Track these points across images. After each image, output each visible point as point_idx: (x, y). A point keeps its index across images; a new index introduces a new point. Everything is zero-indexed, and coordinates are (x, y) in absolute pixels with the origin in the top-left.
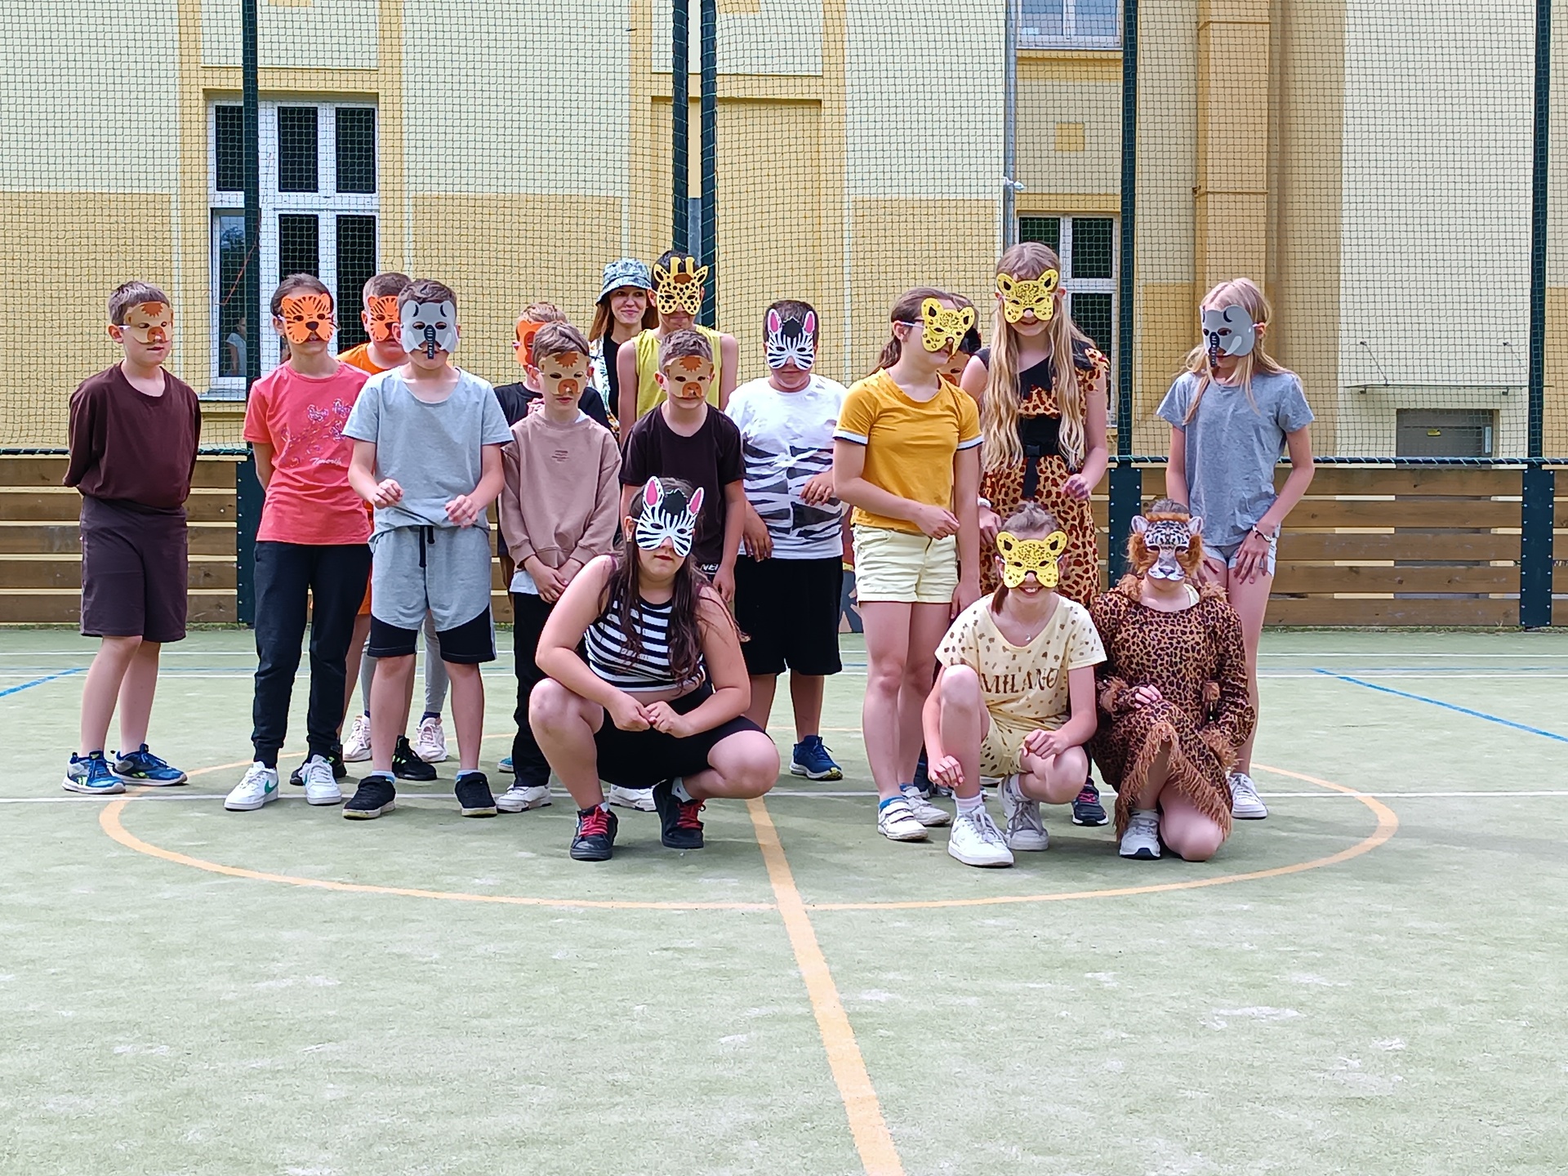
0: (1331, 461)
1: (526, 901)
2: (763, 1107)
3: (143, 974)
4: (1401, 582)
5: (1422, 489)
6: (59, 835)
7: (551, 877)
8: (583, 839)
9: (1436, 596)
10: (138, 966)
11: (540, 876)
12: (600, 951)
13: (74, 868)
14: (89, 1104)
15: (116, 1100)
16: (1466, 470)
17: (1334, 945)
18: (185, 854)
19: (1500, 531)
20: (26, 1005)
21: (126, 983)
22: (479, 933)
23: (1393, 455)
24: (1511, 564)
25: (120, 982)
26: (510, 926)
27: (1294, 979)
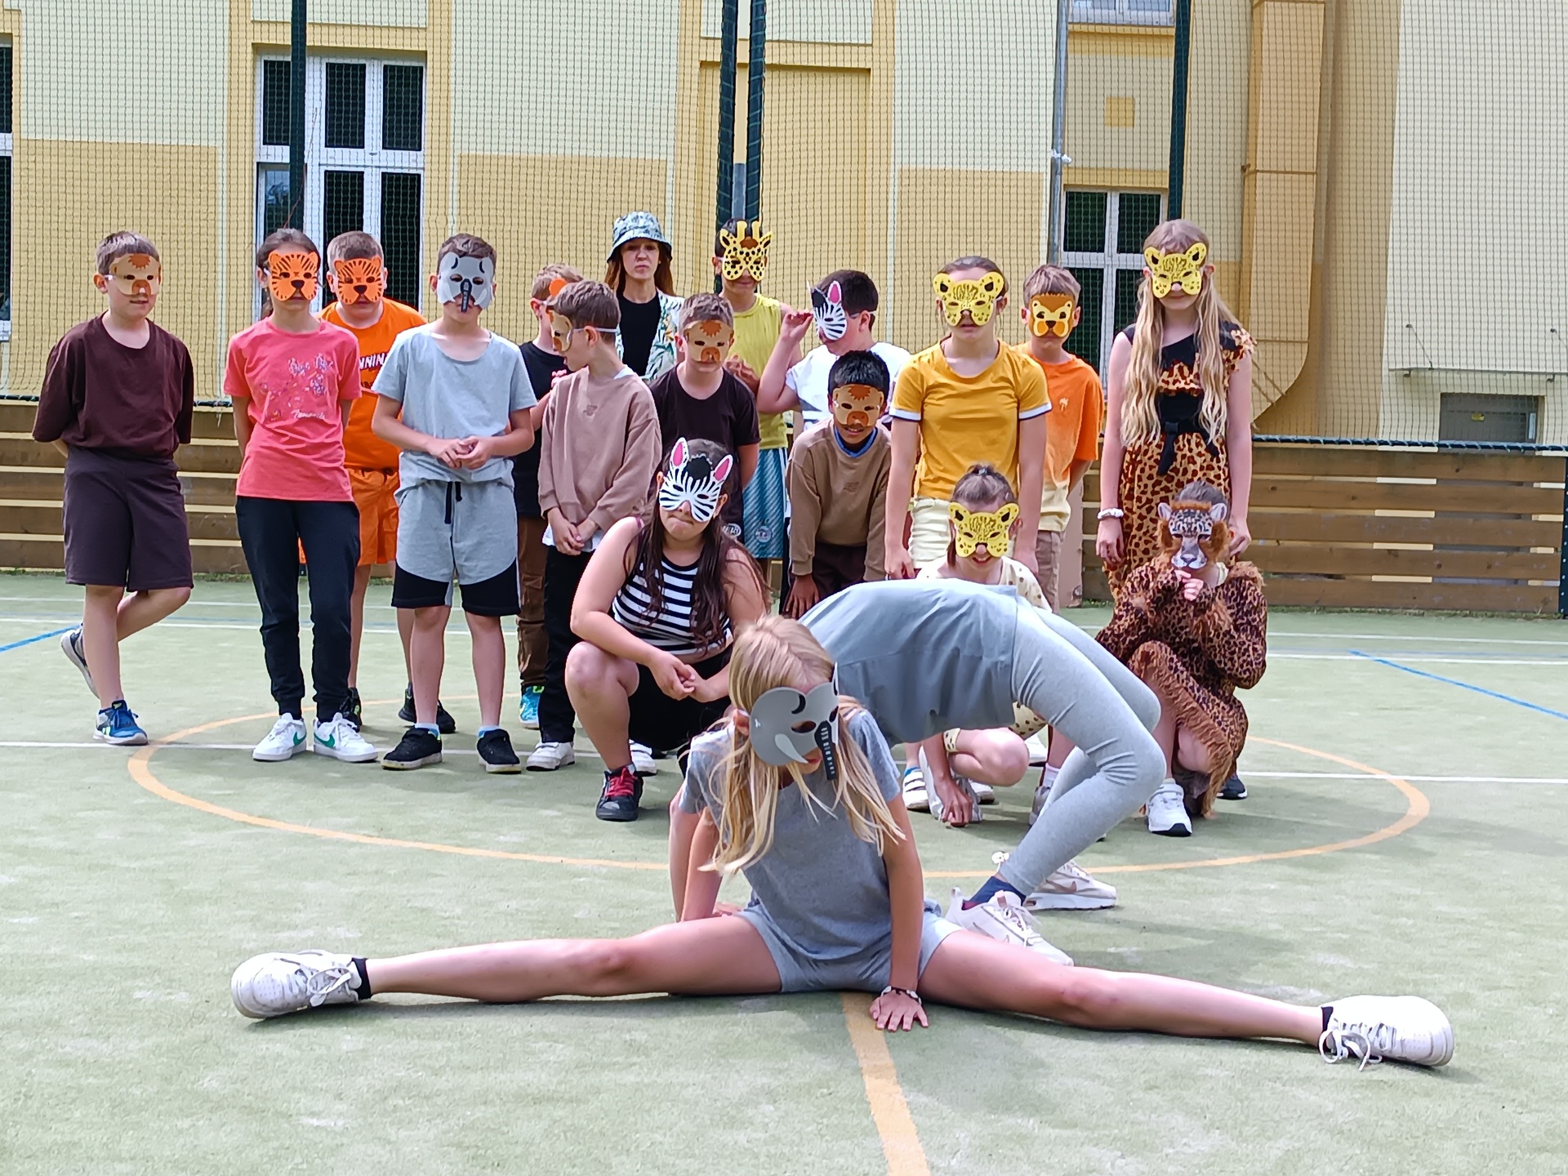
0: (1373, 443)
1: (548, 859)
2: (780, 1072)
3: (165, 920)
4: (1439, 566)
5: (1464, 473)
6: (88, 780)
7: (576, 836)
8: (610, 799)
9: (1474, 581)
10: (161, 913)
11: (566, 835)
12: (622, 912)
13: (102, 813)
14: (106, 1048)
15: (133, 1045)
16: (1510, 456)
17: (1361, 927)
18: (212, 803)
19: (1542, 518)
20: (48, 948)
21: (148, 929)
22: (502, 890)
23: (1436, 439)
24: (1551, 551)
25: (142, 927)
26: (534, 884)
27: (1320, 960)
